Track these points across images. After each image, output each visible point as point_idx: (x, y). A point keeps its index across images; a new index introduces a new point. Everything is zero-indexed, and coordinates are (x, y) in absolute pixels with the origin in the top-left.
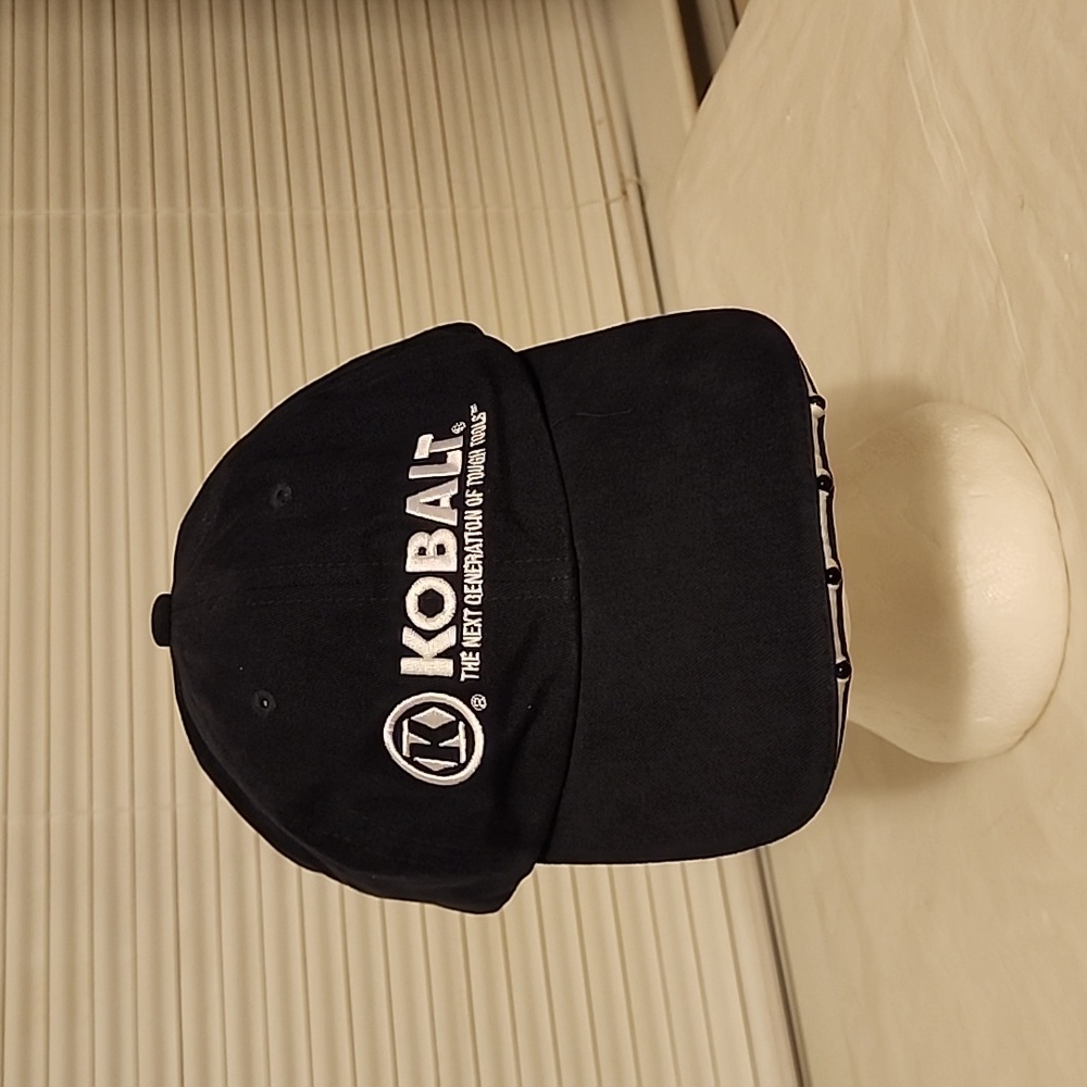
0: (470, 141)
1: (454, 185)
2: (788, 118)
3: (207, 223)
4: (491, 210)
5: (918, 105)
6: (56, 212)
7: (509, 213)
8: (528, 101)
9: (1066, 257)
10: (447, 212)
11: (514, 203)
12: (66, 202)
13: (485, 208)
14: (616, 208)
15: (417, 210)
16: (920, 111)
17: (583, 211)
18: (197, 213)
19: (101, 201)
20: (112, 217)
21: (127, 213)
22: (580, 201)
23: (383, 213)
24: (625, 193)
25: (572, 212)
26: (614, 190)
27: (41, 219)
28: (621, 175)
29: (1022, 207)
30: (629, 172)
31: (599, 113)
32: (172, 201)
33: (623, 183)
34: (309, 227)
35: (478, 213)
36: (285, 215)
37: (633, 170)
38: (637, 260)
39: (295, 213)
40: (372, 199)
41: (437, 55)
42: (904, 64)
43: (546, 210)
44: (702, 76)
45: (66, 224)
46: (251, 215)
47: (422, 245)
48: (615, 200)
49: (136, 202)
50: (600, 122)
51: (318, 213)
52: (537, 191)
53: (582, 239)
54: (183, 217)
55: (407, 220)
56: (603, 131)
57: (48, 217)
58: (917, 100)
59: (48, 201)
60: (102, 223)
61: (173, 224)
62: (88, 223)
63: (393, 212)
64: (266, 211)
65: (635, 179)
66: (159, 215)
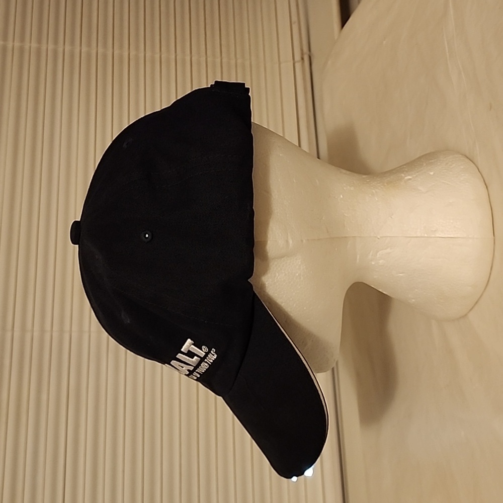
0: (232, 27)
1: (222, 47)
2: (384, 42)
3: (105, 56)
4: (239, 61)
5: (447, 51)
6: (34, 45)
7: (247, 63)
8: (261, 11)
10: (218, 60)
11: (250, 59)
12: (39, 41)
13: (236, 60)
14: (298, 66)
15: (204, 59)
16: (447, 54)
17: (282, 65)
18: (100, 50)
19: (56, 42)
20: (60, 50)
21: (67, 48)
22: (281, 60)
23: (188, 58)
24: (303, 59)
25: (277, 65)
26: (298, 57)
27: (27, 47)
28: (302, 50)
29: (490, 109)
30: (305, 49)
31: (294, 18)
32: (89, 45)
33: (302, 54)
34: (153, 62)
35: (233, 62)
36: (142, 55)
37: (308, 49)
38: (305, 92)
39: (147, 55)
40: (183, 52)
42: (442, 29)
43: (265, 63)
44: (345, 14)
45: (39, 51)
46: (126, 54)
48: (298, 62)
49: (72, 43)
50: (295, 23)
51: (157, 56)
52: (261, 54)
53: (280, 80)
54: (94, 52)
55: (199, 63)
56: (295, 27)
57: (30, 47)
58: (447, 47)
59: (31, 39)
60: (55, 52)
61: (89, 55)
62: (49, 52)
63: (193, 58)
64: (133, 53)
65: (308, 53)
66: (82, 50)
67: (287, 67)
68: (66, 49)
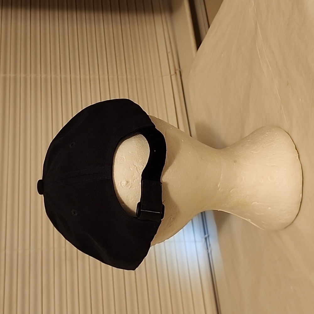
0: (132, 57)
1: (127, 69)
2: (222, 55)
3: (56, 79)
4: (138, 77)
5: (259, 54)
6: (12, 75)
7: (143, 77)
8: (149, 47)
9: (300, 100)
10: (125, 77)
11: (144, 75)
12: (15, 72)
13: (136, 76)
14: (173, 77)
15: (116, 77)
16: (260, 56)
17: (164, 78)
18: (53, 76)
19: (25, 72)
20: (29, 77)
22: (163, 74)
23: (106, 77)
24: (176, 73)
25: (161, 78)
26: (173, 72)
27: (8, 76)
28: (175, 68)
29: (288, 85)
30: (177, 67)
31: (169, 50)
33: (175, 70)
34: (85, 81)
35: (134, 78)
36: (78, 77)
37: (178, 67)
39: (81, 77)
40: (103, 73)
41: (123, 32)
42: (255, 42)
43: (153, 77)
44: (199, 41)
45: (15, 79)
46: (68, 77)
47: (117, 87)
48: (173, 75)
49: (36, 72)
50: (169, 52)
51: (88, 77)
52: (151, 72)
53: (163, 86)
54: (49, 77)
55: (113, 79)
56: (170, 55)
57: (10, 76)
58: (259, 52)
59: (10, 71)
60: (25, 79)
61: (46, 79)
62: (21, 79)
63: (109, 77)
64: (73, 76)
65: (179, 69)
66: (42, 77)
67: (167, 78)
68: (32, 77)
